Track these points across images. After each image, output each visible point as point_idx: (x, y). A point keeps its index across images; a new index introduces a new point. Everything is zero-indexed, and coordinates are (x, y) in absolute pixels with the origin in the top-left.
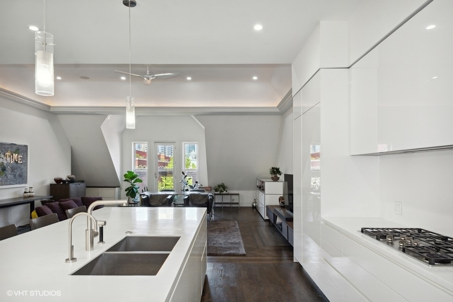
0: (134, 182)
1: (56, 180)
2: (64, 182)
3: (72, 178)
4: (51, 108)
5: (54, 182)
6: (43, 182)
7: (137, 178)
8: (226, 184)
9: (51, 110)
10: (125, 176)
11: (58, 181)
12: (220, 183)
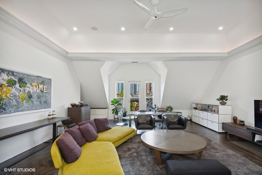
0: (117, 105)
1: (72, 105)
2: (77, 106)
3: (82, 103)
4: (69, 54)
5: (71, 107)
6: (63, 107)
7: (119, 103)
8: (172, 107)
9: (69, 55)
10: (112, 101)
11: (73, 105)
12: (168, 105)
